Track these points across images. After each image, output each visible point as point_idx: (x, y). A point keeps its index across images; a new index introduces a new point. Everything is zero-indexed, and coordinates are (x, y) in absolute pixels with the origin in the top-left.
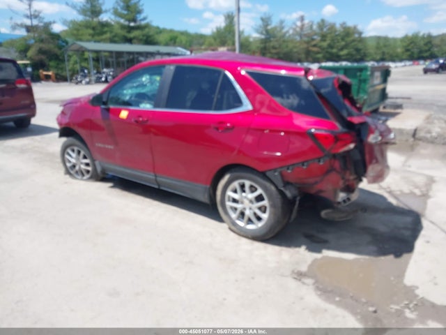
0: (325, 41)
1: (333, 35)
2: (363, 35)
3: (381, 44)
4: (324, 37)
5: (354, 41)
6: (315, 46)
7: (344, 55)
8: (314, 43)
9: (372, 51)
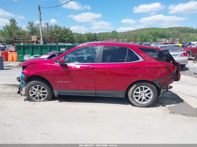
0: (58, 34)
1: (61, 31)
2: (72, 32)
3: (79, 36)
4: (57, 32)
5: (69, 34)
6: (54, 36)
7: (66, 40)
8: (54, 35)
9: (76, 39)
